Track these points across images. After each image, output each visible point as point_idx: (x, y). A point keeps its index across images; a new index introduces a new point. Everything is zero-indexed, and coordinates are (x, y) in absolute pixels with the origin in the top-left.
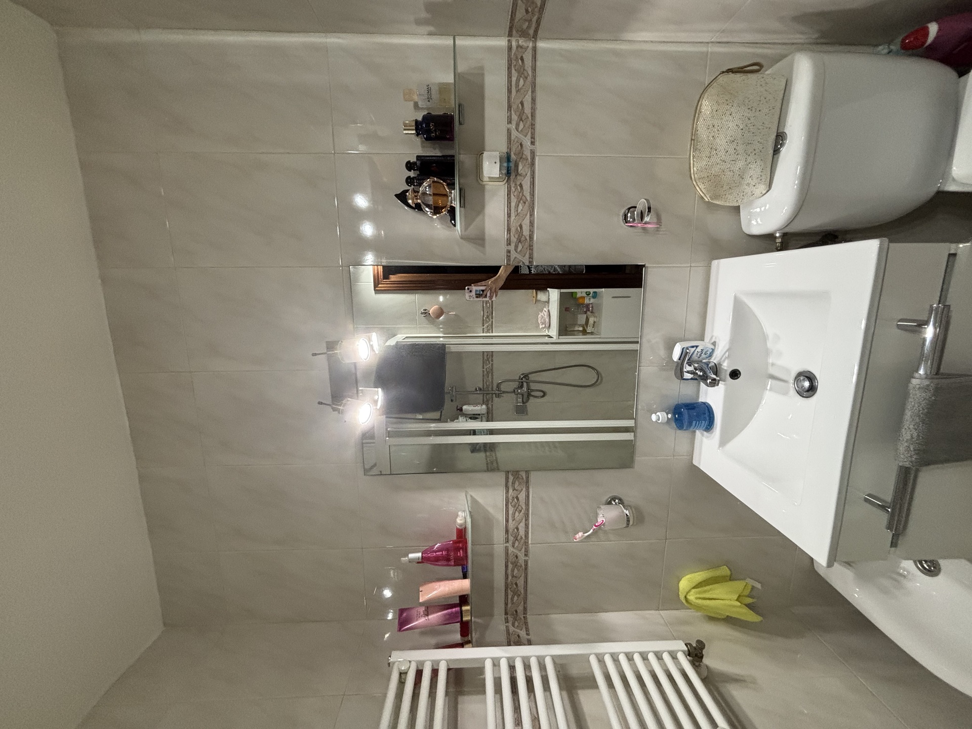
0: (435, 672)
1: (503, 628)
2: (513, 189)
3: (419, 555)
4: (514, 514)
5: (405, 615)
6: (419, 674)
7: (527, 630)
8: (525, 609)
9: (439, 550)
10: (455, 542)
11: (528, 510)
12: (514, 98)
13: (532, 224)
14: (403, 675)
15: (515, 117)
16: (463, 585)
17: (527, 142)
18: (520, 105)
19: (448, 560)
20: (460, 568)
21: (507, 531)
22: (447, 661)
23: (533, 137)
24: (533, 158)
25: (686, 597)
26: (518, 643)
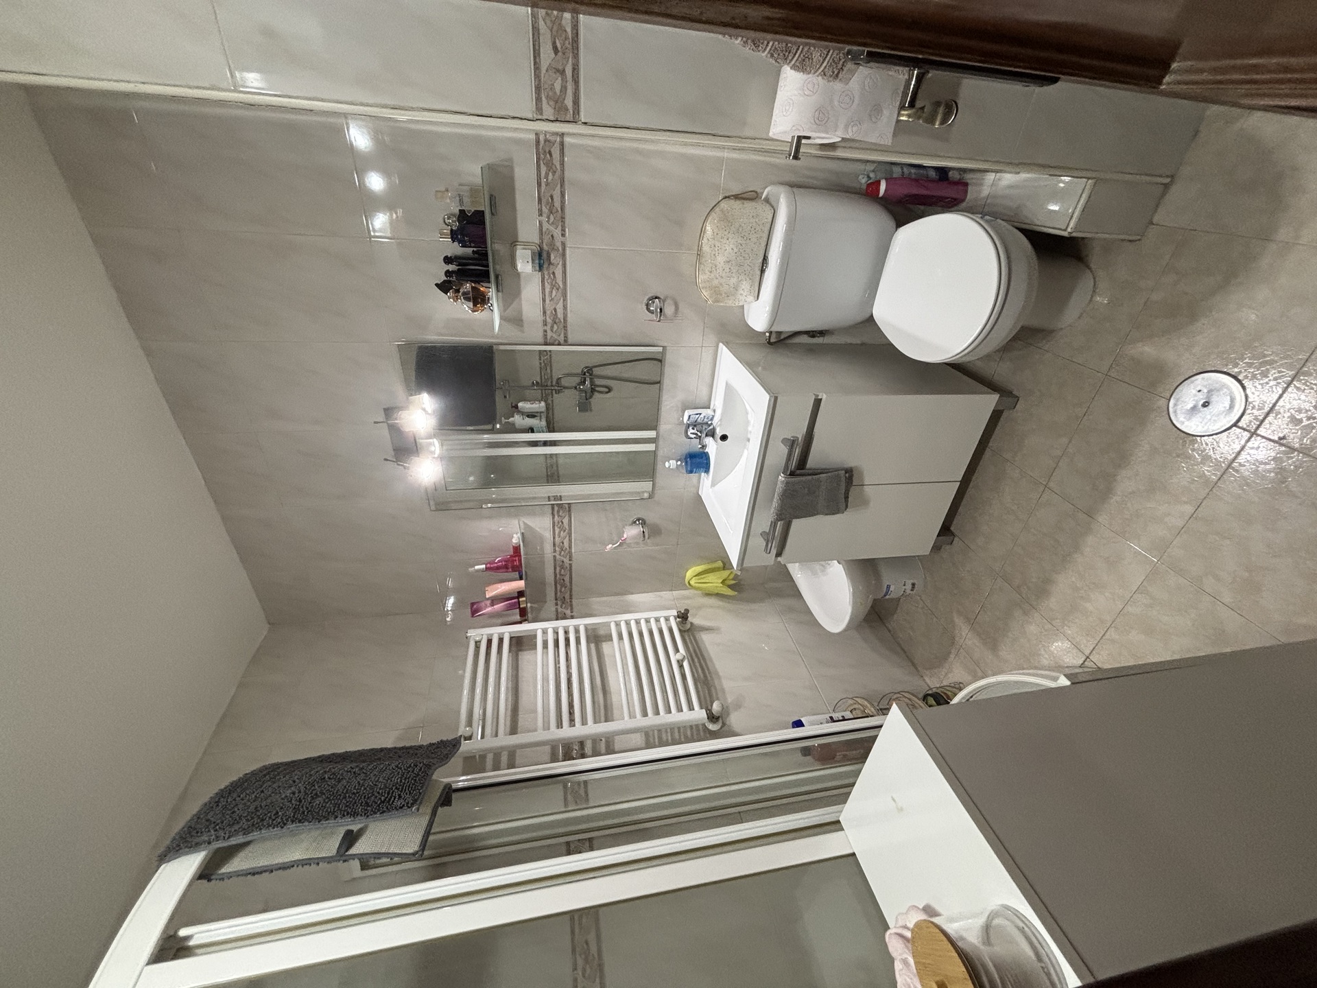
0: (501, 640)
1: (553, 609)
2: (546, 277)
3: (484, 566)
4: (560, 533)
5: (475, 606)
6: (490, 642)
7: (572, 609)
8: (571, 596)
9: (499, 561)
10: (511, 556)
11: (570, 529)
12: (544, 192)
13: (565, 307)
14: (477, 644)
15: (545, 210)
16: (520, 584)
17: (557, 233)
18: (550, 199)
19: (507, 568)
20: (517, 573)
21: (554, 545)
22: (510, 633)
23: (563, 230)
24: (564, 250)
25: (689, 582)
26: (564, 618)
